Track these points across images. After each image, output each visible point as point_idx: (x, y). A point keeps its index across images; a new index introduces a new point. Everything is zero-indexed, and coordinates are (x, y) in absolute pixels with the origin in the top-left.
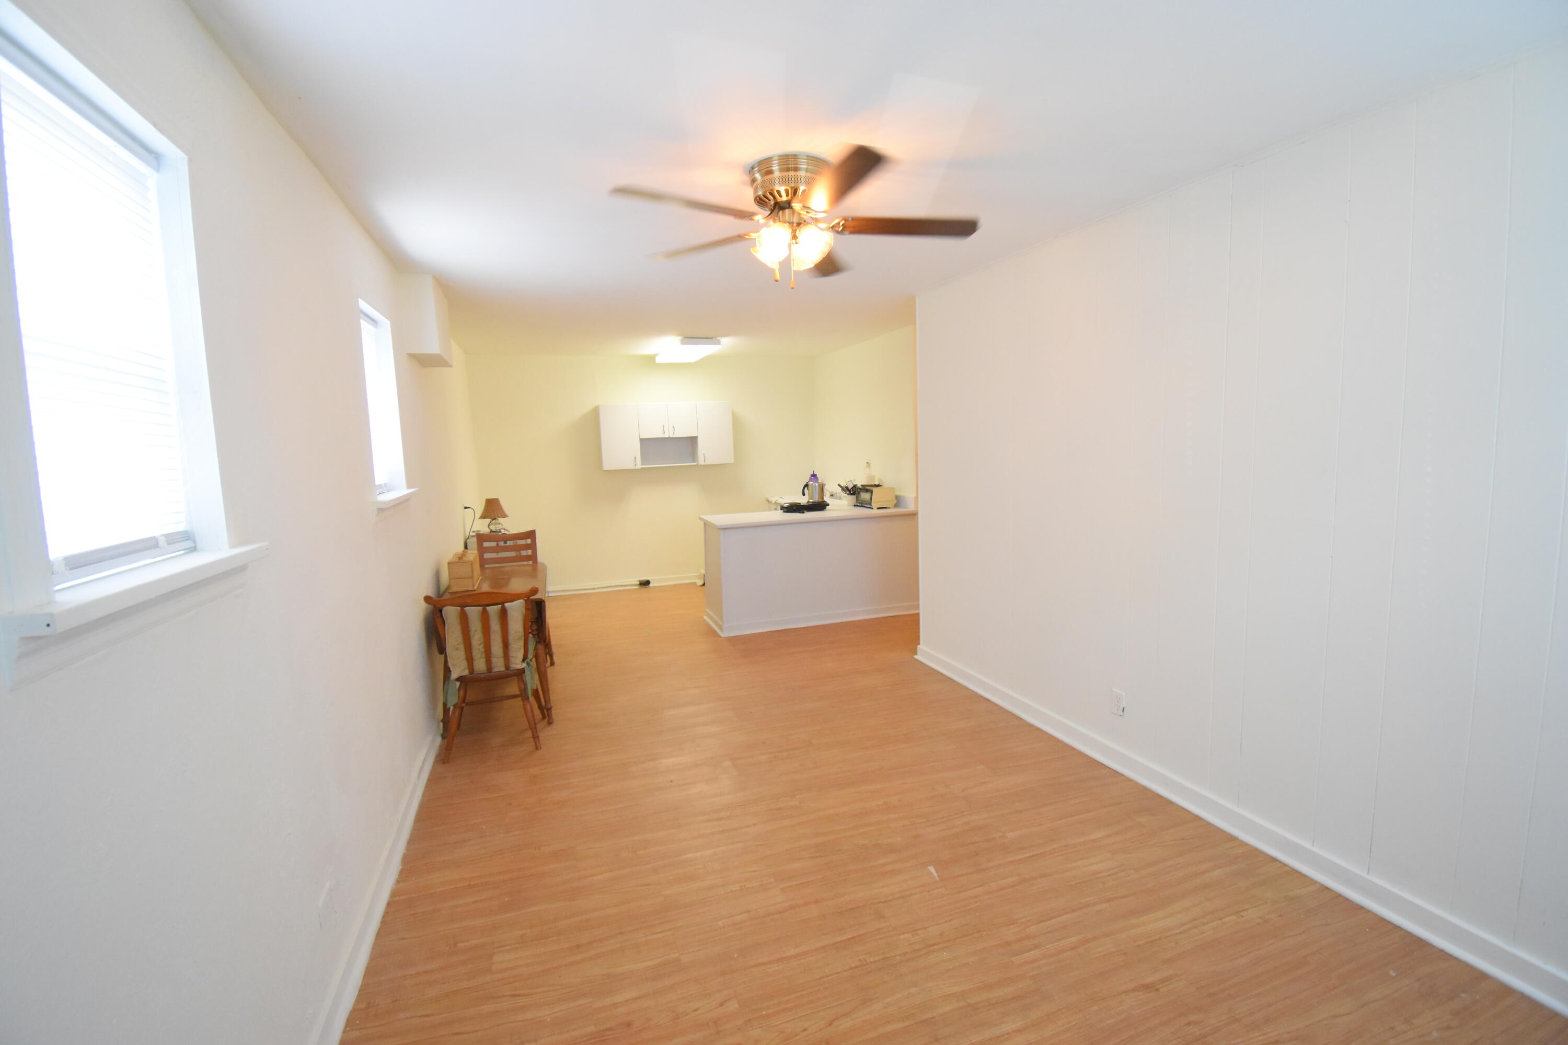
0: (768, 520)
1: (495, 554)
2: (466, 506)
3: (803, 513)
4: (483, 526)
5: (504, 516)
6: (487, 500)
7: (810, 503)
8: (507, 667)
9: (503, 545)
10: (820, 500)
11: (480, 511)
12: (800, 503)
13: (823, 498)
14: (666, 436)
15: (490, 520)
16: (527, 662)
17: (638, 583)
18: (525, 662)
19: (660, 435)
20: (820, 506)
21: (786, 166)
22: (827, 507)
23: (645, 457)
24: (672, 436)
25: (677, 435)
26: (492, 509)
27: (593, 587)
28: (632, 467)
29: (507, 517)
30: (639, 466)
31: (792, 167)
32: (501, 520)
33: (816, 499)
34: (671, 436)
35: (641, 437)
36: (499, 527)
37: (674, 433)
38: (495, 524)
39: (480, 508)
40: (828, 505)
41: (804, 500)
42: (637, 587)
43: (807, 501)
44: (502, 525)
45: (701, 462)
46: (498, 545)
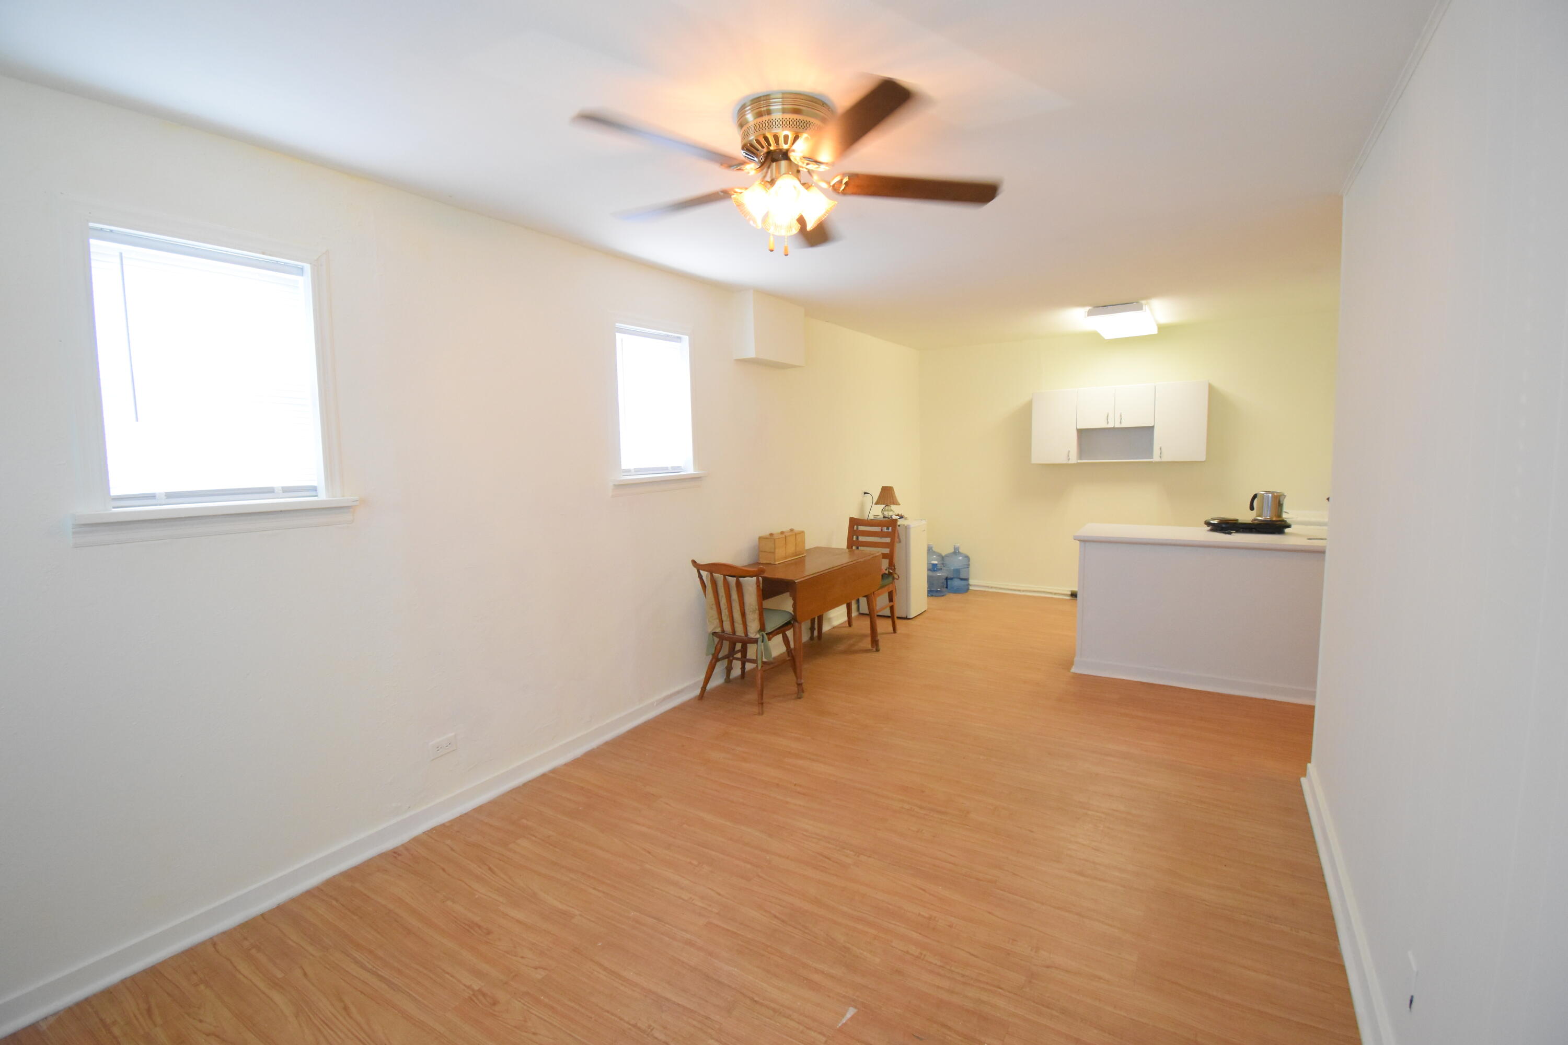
0: (1173, 538)
1: (879, 538)
2: (865, 492)
3: (1230, 533)
4: (876, 512)
5: (897, 503)
6: (883, 487)
7: (1256, 522)
8: (746, 635)
9: (886, 531)
10: (1274, 519)
11: (876, 496)
12: (1237, 520)
13: (1280, 515)
14: (1111, 425)
15: (884, 506)
16: (763, 634)
17: (1070, 593)
18: (761, 633)
19: (1102, 424)
20: (1277, 527)
21: (759, 110)
22: (1287, 530)
23: (1081, 452)
24: (1118, 425)
25: (1124, 425)
26: (887, 496)
27: (1019, 588)
28: (1064, 461)
29: (899, 505)
30: (1074, 459)
31: (764, 110)
32: (893, 507)
33: (1267, 516)
34: (1116, 426)
35: (1078, 428)
36: (891, 513)
37: (1121, 423)
38: (888, 510)
39: (876, 494)
40: (1289, 526)
41: (1247, 516)
42: (1068, 598)
43: (1253, 518)
44: (894, 512)
45: (1156, 458)
46: (882, 530)
